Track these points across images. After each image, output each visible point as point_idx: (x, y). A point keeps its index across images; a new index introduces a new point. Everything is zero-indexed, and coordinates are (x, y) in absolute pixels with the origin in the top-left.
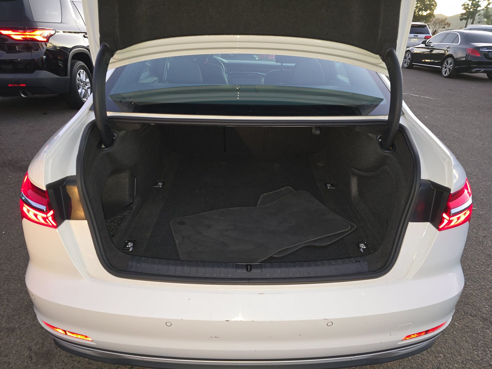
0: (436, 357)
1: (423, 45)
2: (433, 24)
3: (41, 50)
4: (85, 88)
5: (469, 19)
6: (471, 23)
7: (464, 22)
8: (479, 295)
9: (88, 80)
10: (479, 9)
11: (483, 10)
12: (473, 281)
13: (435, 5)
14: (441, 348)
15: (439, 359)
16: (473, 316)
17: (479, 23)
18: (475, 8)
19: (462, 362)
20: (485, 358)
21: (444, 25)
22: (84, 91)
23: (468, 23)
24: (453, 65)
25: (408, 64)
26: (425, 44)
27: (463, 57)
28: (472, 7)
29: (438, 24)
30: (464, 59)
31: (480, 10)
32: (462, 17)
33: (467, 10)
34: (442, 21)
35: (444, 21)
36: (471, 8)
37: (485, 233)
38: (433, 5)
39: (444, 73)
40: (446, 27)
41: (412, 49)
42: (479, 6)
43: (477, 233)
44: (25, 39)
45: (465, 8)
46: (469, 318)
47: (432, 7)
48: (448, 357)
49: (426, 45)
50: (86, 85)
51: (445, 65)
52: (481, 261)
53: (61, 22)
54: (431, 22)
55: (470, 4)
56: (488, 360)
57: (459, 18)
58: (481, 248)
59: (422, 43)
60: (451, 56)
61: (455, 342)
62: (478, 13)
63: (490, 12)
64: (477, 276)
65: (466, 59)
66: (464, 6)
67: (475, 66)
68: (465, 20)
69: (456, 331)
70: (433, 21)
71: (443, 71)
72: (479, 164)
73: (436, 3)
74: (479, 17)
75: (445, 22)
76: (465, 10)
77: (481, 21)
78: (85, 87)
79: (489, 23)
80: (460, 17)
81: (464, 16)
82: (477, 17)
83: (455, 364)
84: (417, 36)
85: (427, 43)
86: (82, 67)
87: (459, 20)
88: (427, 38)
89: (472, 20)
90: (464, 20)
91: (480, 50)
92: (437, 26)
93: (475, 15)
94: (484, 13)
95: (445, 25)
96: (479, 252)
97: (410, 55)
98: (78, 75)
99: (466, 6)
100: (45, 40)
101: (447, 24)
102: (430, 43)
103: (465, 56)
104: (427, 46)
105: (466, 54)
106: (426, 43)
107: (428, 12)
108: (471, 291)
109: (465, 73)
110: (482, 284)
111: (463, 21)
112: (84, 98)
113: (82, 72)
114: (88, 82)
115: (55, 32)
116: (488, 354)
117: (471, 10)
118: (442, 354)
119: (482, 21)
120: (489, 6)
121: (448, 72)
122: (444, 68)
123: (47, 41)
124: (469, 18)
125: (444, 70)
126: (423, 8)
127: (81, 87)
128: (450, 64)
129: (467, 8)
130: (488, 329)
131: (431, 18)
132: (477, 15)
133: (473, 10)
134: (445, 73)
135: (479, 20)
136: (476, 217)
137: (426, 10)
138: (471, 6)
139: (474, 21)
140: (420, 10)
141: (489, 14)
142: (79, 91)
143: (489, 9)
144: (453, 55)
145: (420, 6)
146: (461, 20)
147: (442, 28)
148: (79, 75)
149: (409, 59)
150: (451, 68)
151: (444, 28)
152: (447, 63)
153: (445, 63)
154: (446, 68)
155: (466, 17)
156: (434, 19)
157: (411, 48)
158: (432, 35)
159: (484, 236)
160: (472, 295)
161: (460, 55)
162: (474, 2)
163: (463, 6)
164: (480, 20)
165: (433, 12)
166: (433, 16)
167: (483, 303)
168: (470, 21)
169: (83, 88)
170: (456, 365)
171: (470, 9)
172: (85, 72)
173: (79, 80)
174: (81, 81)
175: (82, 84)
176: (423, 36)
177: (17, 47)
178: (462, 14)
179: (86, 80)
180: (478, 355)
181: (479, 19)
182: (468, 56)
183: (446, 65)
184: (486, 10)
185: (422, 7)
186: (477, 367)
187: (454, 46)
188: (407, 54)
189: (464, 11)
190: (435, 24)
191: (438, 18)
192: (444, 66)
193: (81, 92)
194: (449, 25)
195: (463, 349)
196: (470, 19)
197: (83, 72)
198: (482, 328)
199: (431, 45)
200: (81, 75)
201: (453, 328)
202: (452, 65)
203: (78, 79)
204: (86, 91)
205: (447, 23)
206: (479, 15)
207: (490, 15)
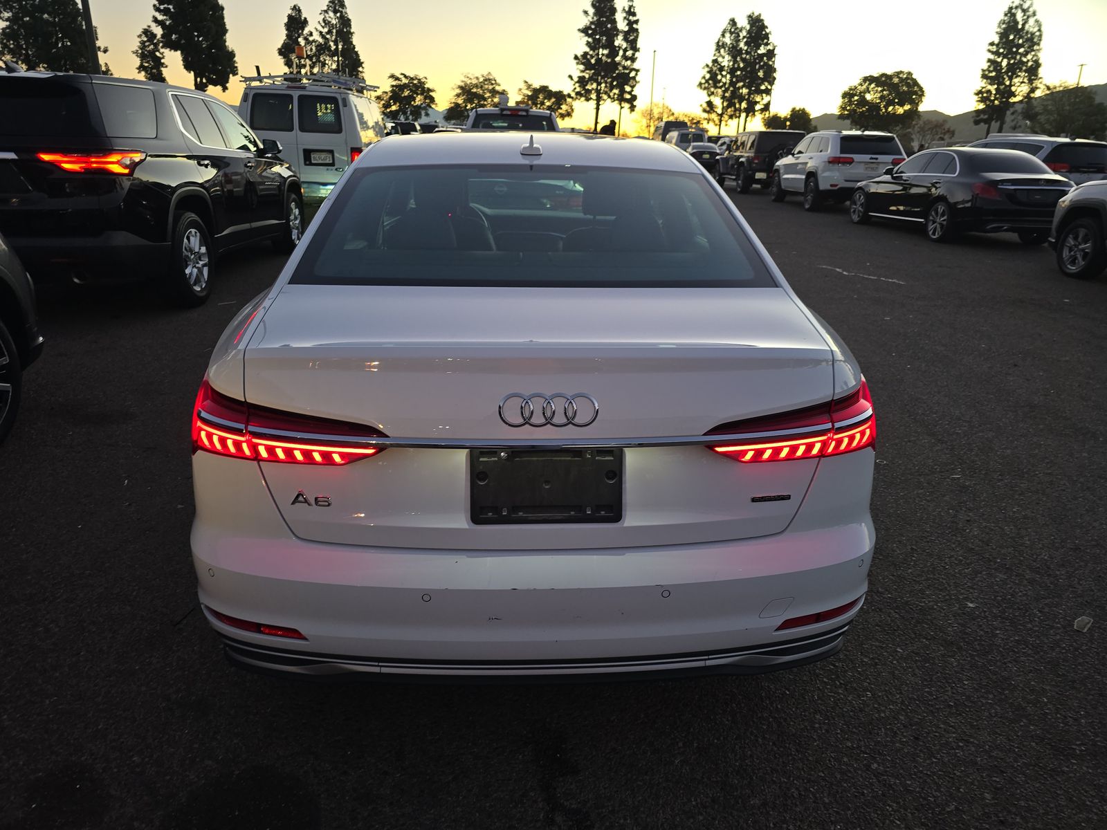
0: (859, 696)
1: (888, 178)
2: (918, 132)
3: (117, 192)
4: (197, 265)
5: (993, 123)
6: (997, 131)
7: (983, 126)
8: (944, 610)
9: (203, 250)
10: (1013, 100)
11: (1021, 102)
12: (938, 589)
13: (920, 93)
14: (869, 683)
15: (865, 698)
16: (930, 640)
17: (1015, 129)
18: (1004, 100)
19: (902, 703)
20: (941, 697)
21: (941, 134)
22: (195, 270)
23: (991, 129)
24: (948, 217)
25: (861, 214)
26: (892, 175)
27: (968, 202)
28: (998, 96)
29: (929, 132)
30: (969, 205)
31: (1014, 103)
32: (977, 116)
33: (988, 103)
34: (936, 126)
35: (942, 125)
36: (996, 99)
37: (969, 516)
38: (915, 93)
39: (931, 233)
40: (946, 137)
41: (866, 186)
42: (1013, 94)
43: (955, 516)
44: (88, 171)
45: (983, 100)
46: (922, 642)
47: (914, 97)
48: (879, 696)
49: (893, 178)
50: (201, 260)
51: (933, 217)
52: (956, 559)
53: (156, 137)
54: (914, 127)
55: (994, 92)
56: (946, 700)
57: (972, 120)
58: (959, 539)
59: (886, 173)
60: (942, 199)
61: (893, 675)
62: (1012, 110)
63: (1036, 107)
64: (944, 581)
65: (972, 204)
66: (980, 95)
67: (991, 218)
68: (985, 124)
69: (897, 660)
70: (919, 125)
71: (929, 229)
72: (978, 403)
73: (921, 89)
74: (1013, 117)
75: (943, 128)
76: (983, 104)
77: (1018, 125)
78: (198, 263)
79: (1036, 130)
80: (973, 117)
81: (982, 116)
82: (1009, 117)
83: (889, 705)
84: (877, 159)
85: (896, 173)
86: (193, 224)
87: (972, 124)
88: (895, 163)
89: (999, 123)
90: (982, 124)
91: (999, 187)
92: (928, 136)
93: (1006, 114)
94: (1023, 108)
95: (945, 134)
96: (954, 546)
97: (862, 197)
98: (185, 240)
99: (985, 95)
100: (126, 171)
101: (948, 131)
102: (902, 172)
103: (970, 198)
104: (897, 180)
105: (973, 196)
106: (894, 172)
107: (907, 107)
108: (931, 604)
109: (973, 233)
110: (952, 592)
111: (979, 126)
112: (195, 285)
113: (193, 233)
114: (203, 254)
115: (146, 155)
116: (948, 691)
117: (996, 102)
118: (870, 692)
119: (1020, 126)
120: (1032, 95)
121: (939, 230)
122: (931, 223)
123: (131, 174)
124: (993, 120)
125: (931, 227)
126: (896, 101)
127: (190, 264)
128: (943, 215)
129: (987, 99)
130: (952, 657)
131: (913, 121)
132: (1008, 113)
133: (1001, 102)
134: (934, 233)
135: (1013, 124)
136: (959, 491)
137: (902, 105)
138: (995, 95)
139: (1004, 126)
140: (890, 103)
141: (1033, 112)
142: (188, 271)
143: (1033, 100)
144: (948, 197)
145: (888, 95)
146: (977, 123)
147: (938, 140)
148: (188, 239)
149: (862, 204)
150: (945, 223)
151: (942, 139)
152: (937, 213)
153: (933, 213)
154: (934, 222)
155: (986, 117)
156: (921, 122)
157: (864, 183)
158: (906, 157)
159: (968, 521)
160: (933, 609)
161: (960, 196)
162: (1002, 87)
163: (977, 94)
164: (1015, 122)
165: (917, 109)
166: (917, 115)
167: (949, 620)
168: (995, 125)
169: (195, 266)
170: (891, 707)
171: (994, 100)
172: (198, 234)
173: (188, 249)
174: (191, 251)
175: (193, 256)
176: (889, 158)
177: (67, 185)
178: (978, 112)
179: (200, 249)
180: (930, 693)
181: (1013, 121)
182: (976, 198)
183: (935, 216)
184: (1027, 103)
185: (894, 99)
186: (928, 709)
187: (948, 179)
188: (858, 196)
189: (981, 106)
190: (922, 131)
191: (928, 120)
192: (931, 218)
193: (191, 274)
194: (952, 133)
195: (907, 684)
196: (996, 122)
197: (196, 233)
198: (943, 656)
199: (904, 178)
200: (192, 239)
201: (892, 656)
202: (945, 217)
203: (185, 248)
204: (200, 271)
205: (949, 129)
206: (1013, 114)
207: (1037, 113)
